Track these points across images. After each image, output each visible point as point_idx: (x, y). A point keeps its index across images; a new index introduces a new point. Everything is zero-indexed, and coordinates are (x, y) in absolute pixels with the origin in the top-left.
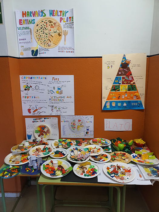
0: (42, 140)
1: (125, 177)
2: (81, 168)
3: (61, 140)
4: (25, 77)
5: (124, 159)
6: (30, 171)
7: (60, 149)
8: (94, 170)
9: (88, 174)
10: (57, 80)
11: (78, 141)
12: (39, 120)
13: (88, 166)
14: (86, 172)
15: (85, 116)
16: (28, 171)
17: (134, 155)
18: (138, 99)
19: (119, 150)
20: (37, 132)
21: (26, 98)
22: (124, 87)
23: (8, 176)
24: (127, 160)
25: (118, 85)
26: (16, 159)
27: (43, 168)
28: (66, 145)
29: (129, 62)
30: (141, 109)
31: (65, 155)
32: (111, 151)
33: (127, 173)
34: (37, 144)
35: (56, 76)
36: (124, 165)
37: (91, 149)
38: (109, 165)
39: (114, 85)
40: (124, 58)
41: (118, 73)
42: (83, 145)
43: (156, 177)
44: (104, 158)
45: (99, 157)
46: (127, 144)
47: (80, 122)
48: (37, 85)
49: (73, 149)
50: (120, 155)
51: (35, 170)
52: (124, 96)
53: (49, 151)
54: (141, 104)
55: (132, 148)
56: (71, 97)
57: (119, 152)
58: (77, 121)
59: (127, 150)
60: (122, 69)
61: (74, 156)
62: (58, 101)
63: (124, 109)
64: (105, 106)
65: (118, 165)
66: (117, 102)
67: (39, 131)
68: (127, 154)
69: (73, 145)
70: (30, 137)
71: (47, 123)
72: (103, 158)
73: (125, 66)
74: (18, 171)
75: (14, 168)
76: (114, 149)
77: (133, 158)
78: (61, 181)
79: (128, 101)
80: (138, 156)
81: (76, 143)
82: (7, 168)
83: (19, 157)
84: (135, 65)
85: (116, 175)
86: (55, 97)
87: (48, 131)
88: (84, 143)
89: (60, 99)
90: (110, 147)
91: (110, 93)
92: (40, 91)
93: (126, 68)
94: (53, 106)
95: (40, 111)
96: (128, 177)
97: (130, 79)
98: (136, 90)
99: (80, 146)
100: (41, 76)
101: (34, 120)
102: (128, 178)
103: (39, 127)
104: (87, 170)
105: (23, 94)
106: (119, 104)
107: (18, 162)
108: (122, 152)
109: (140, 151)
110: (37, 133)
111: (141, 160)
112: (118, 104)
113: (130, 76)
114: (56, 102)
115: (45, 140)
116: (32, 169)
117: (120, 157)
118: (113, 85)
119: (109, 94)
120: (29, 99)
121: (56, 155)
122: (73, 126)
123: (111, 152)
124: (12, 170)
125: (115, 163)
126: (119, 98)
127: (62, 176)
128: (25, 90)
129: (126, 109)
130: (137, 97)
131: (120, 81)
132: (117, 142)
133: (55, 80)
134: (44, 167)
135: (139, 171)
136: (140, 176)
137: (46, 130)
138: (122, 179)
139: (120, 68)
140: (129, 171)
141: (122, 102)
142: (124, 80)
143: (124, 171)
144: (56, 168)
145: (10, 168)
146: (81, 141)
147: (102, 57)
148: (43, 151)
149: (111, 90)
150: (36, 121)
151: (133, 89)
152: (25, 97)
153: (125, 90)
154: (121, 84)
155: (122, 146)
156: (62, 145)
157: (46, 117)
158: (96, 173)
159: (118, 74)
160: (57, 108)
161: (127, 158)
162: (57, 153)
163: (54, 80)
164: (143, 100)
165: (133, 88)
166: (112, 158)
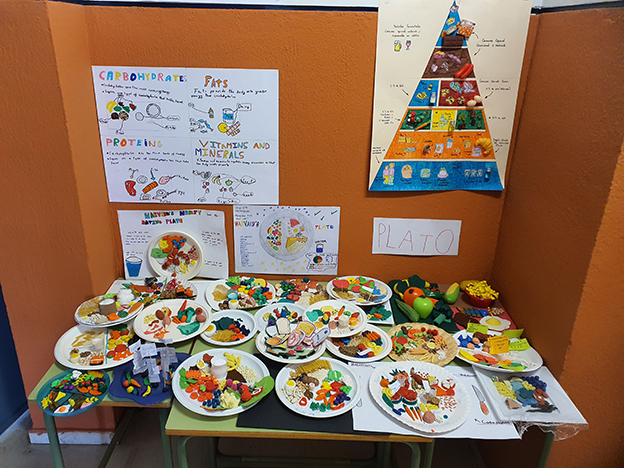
0: (174, 281)
1: (438, 412)
2: (300, 380)
3: (235, 280)
4: (110, 73)
5: (434, 351)
6: (139, 391)
7: (234, 313)
8: (342, 388)
9: (322, 401)
10: (222, 84)
11: (290, 284)
12: (163, 219)
13: (321, 375)
14: (315, 395)
15: (311, 210)
16: (131, 389)
17: (464, 338)
18: (485, 156)
19: (417, 318)
20: (157, 254)
21: (119, 144)
22: (445, 116)
23: (68, 407)
24: (442, 354)
25: (427, 107)
26: (93, 347)
27: (181, 381)
28: (252, 300)
29: (469, 31)
30: (492, 188)
31: (248, 331)
32: (390, 320)
33: (443, 397)
34: (159, 292)
35: (217, 73)
36: (435, 370)
37: (329, 314)
38: (386, 369)
39: (413, 110)
40: (453, 14)
41: (429, 68)
42: (305, 297)
43: (531, 411)
44: (371, 347)
45: (354, 343)
46: (441, 299)
47: (297, 227)
48: (152, 101)
49: (274, 311)
50: (421, 334)
51: (154, 386)
52: (441, 146)
53: (198, 322)
54: (494, 173)
55: (455, 311)
56: (267, 146)
57: (418, 326)
58: (286, 223)
59: (440, 318)
60: (443, 53)
61: (278, 339)
62: (225, 156)
63: (441, 188)
64: (379, 178)
65: (415, 371)
66: (417, 166)
67: (164, 251)
68: (441, 331)
69: (274, 299)
70: (135, 270)
71: (189, 228)
72: (369, 344)
73: (453, 43)
74: (99, 390)
75: (88, 377)
76: (401, 316)
77: (462, 345)
78: (238, 426)
79: (454, 163)
80: (476, 340)
81: (282, 291)
82: (65, 378)
83: (102, 342)
84: (486, 43)
85: (409, 407)
86: (216, 145)
87: (194, 251)
88: (306, 290)
89: (230, 150)
90: (388, 307)
91: (398, 135)
92: (165, 122)
93: (457, 52)
94: (207, 175)
95: (168, 188)
96: (446, 412)
97: (468, 89)
98: (483, 126)
99: (294, 301)
100: (167, 71)
101: (147, 216)
102: (446, 417)
103: (164, 239)
104: (319, 388)
105: (108, 129)
106: (425, 173)
107: (97, 357)
108: (427, 327)
109: (482, 321)
110: (159, 257)
111: (485, 354)
112: (422, 171)
113: (468, 79)
114: (219, 159)
115: (183, 282)
116: (146, 383)
117: (421, 342)
118: (409, 110)
119: (396, 138)
120: (127, 148)
121: (221, 332)
122: (274, 237)
123: (393, 323)
124: (80, 387)
125: (405, 365)
126: (425, 153)
127: (240, 410)
128: (115, 116)
129: (444, 188)
130: (484, 149)
131: (434, 95)
132: (411, 292)
133: (213, 85)
134: (184, 377)
135: (481, 392)
136: (484, 409)
137: (186, 249)
138: (428, 418)
139: (436, 50)
140: (450, 392)
141: (436, 167)
142: (448, 91)
143: (433, 393)
144: (222, 381)
145: (74, 380)
146: (299, 283)
147: (376, 9)
148: (178, 319)
149: (402, 124)
150: (154, 219)
151: (473, 124)
152: (115, 143)
153: (447, 126)
154: (437, 106)
155: (426, 304)
156: (239, 298)
157: (184, 208)
158: (349, 399)
159: (428, 73)
160: (223, 182)
161: (443, 346)
162: (222, 325)
163: (210, 84)
164: (501, 161)
165: (473, 119)
166: (397, 345)
